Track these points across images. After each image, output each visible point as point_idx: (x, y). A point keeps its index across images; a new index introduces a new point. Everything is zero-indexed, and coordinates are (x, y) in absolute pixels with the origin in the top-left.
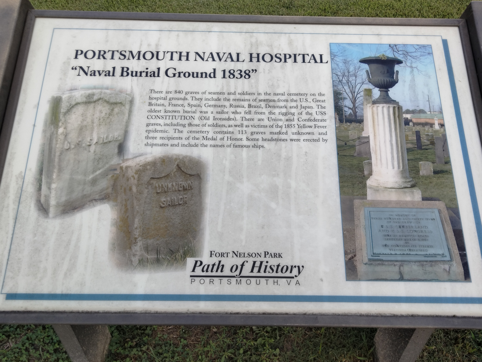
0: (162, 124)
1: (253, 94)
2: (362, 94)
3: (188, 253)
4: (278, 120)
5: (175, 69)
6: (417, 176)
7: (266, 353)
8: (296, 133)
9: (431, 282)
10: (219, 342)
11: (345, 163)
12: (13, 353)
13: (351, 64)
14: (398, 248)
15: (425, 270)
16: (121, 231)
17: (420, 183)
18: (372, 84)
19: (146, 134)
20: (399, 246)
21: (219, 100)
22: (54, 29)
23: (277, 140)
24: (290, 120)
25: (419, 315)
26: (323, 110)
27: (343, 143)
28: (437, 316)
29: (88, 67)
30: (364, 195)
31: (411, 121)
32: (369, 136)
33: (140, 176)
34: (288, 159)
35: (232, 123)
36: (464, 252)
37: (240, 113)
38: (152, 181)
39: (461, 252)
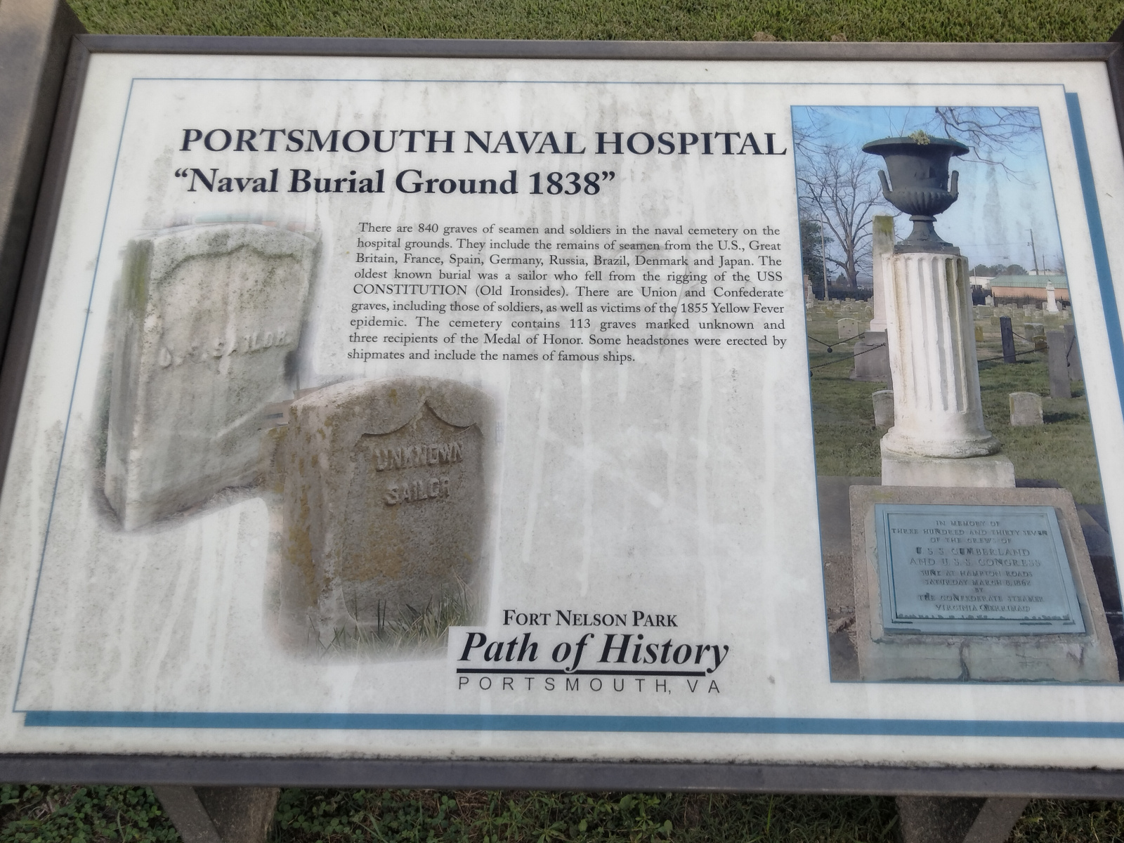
0: (389, 305)
1: (605, 231)
2: (870, 228)
3: (451, 616)
4: (666, 293)
5: (419, 173)
6: (1004, 426)
7: (640, 831)
8: (710, 325)
9: (1038, 685)
10: (530, 805)
11: (828, 396)
12: (56, 827)
13: (842, 157)
14: (956, 603)
15: (1023, 657)
16: (294, 564)
17: (1012, 444)
18: (894, 204)
19: (350, 330)
20: (960, 598)
21: (524, 246)
22: (133, 79)
23: (663, 342)
24: (695, 293)
25: (1009, 766)
26: (775, 269)
27: (825, 349)
28: (1051, 769)
29: (215, 170)
30: (874, 475)
31: (989, 293)
32: (886, 330)
33: (336, 430)
34: (691, 387)
35: (555, 301)
36: (1119, 613)
37: (574, 277)
38: (365, 442)
39: (1110, 613)
